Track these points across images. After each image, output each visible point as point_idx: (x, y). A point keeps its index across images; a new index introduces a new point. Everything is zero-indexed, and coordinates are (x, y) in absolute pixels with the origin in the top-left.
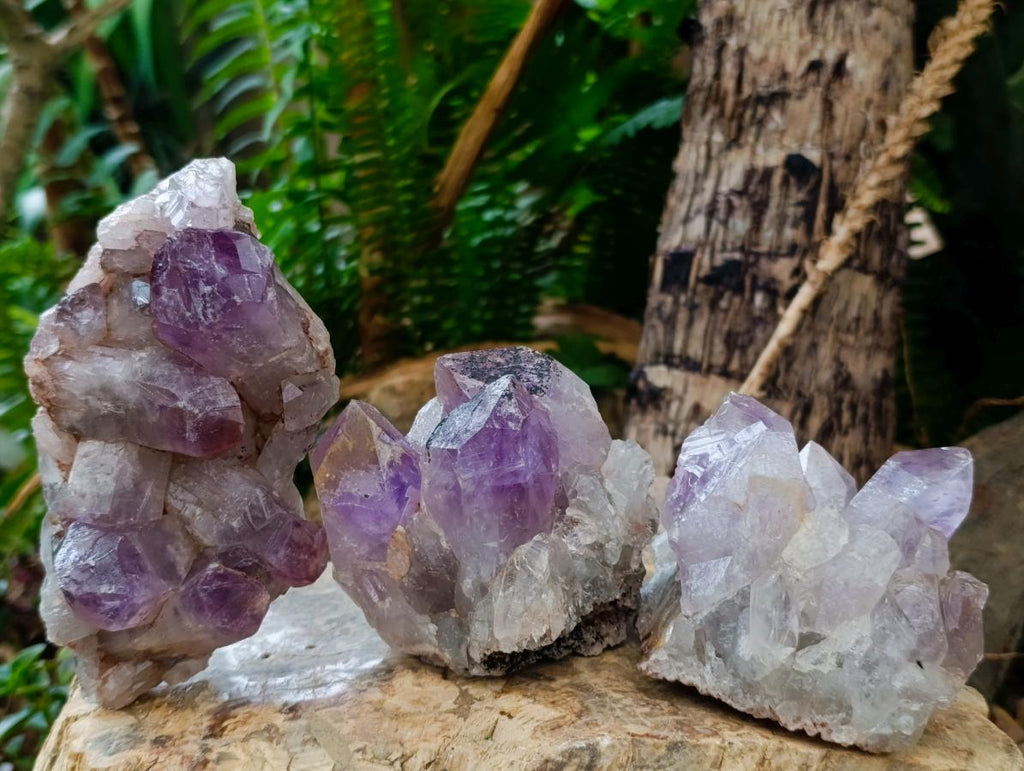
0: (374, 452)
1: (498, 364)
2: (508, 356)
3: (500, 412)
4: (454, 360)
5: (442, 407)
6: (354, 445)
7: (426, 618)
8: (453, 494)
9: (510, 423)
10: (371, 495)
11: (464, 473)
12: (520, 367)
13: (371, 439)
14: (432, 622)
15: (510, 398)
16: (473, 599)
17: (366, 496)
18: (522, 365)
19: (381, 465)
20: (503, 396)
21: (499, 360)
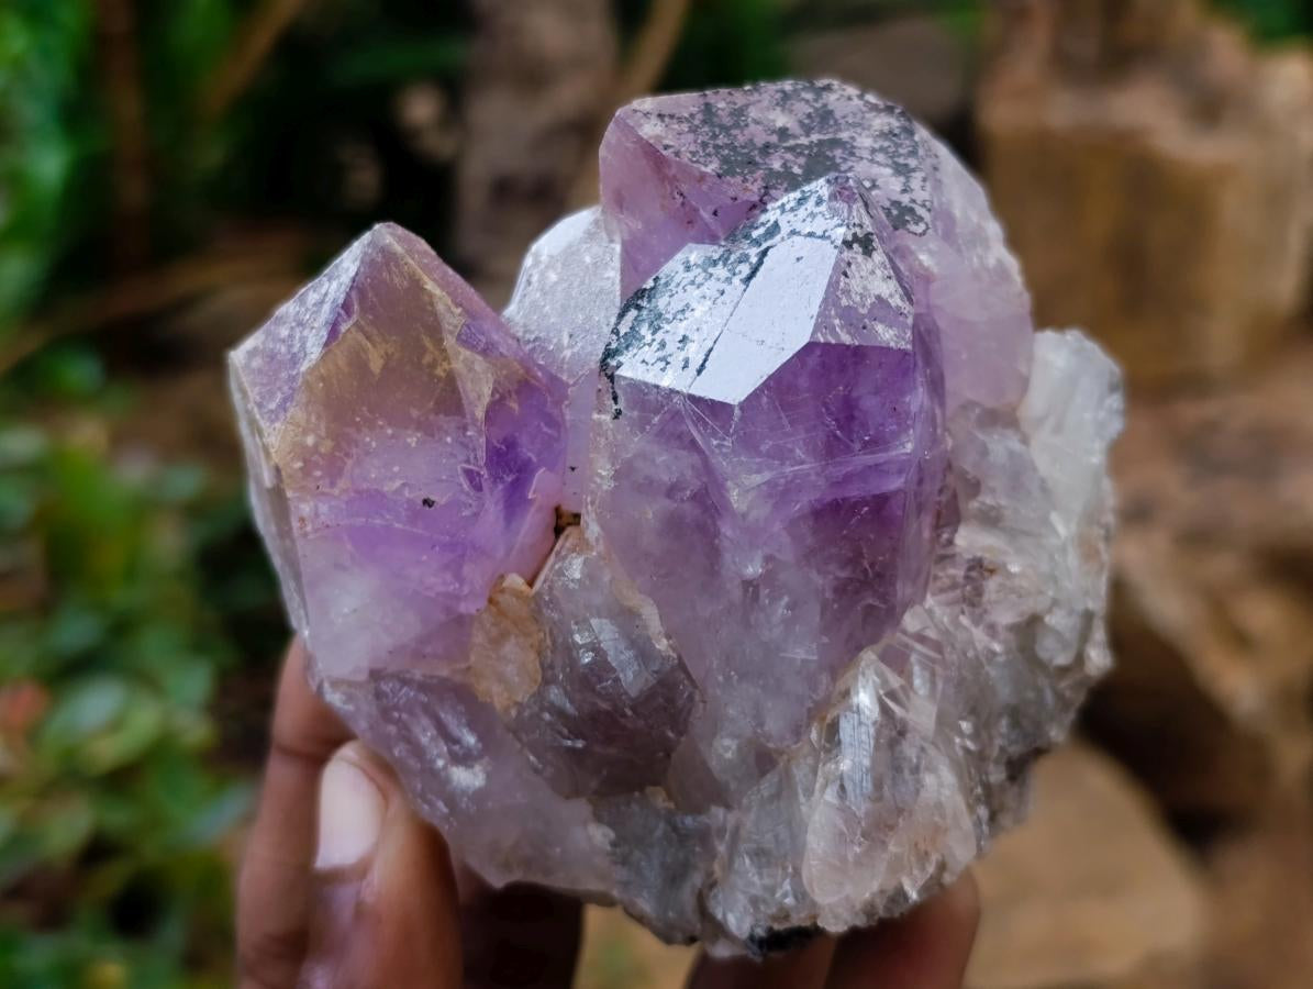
0: (451, 380)
1: (783, 133)
2: (802, 109)
3: (847, 292)
4: (661, 116)
5: (618, 248)
6: (388, 357)
7: (582, 808)
8: (690, 511)
9: (880, 328)
10: (440, 499)
11: (750, 472)
12: (836, 143)
13: (439, 341)
14: (598, 819)
15: (868, 251)
16: (733, 786)
17: (427, 503)
18: (844, 136)
19: (468, 419)
20: (848, 244)
21: (781, 120)
